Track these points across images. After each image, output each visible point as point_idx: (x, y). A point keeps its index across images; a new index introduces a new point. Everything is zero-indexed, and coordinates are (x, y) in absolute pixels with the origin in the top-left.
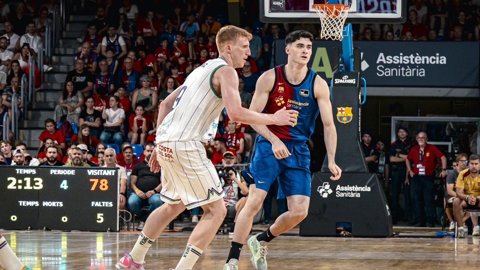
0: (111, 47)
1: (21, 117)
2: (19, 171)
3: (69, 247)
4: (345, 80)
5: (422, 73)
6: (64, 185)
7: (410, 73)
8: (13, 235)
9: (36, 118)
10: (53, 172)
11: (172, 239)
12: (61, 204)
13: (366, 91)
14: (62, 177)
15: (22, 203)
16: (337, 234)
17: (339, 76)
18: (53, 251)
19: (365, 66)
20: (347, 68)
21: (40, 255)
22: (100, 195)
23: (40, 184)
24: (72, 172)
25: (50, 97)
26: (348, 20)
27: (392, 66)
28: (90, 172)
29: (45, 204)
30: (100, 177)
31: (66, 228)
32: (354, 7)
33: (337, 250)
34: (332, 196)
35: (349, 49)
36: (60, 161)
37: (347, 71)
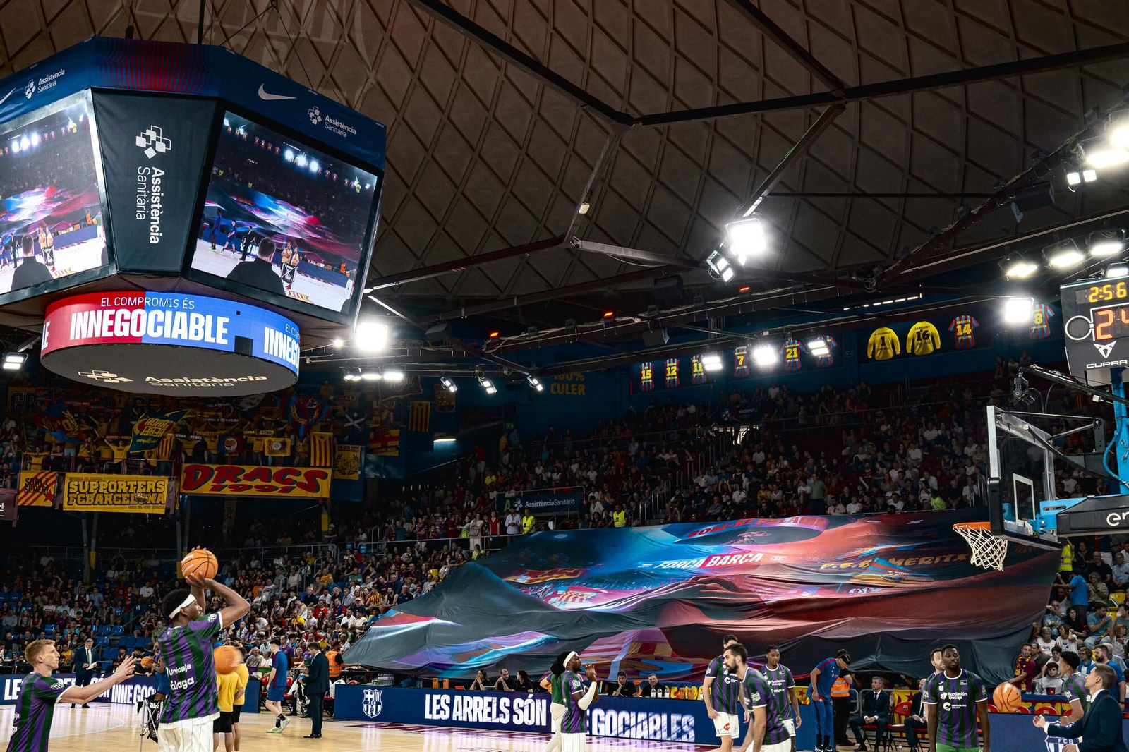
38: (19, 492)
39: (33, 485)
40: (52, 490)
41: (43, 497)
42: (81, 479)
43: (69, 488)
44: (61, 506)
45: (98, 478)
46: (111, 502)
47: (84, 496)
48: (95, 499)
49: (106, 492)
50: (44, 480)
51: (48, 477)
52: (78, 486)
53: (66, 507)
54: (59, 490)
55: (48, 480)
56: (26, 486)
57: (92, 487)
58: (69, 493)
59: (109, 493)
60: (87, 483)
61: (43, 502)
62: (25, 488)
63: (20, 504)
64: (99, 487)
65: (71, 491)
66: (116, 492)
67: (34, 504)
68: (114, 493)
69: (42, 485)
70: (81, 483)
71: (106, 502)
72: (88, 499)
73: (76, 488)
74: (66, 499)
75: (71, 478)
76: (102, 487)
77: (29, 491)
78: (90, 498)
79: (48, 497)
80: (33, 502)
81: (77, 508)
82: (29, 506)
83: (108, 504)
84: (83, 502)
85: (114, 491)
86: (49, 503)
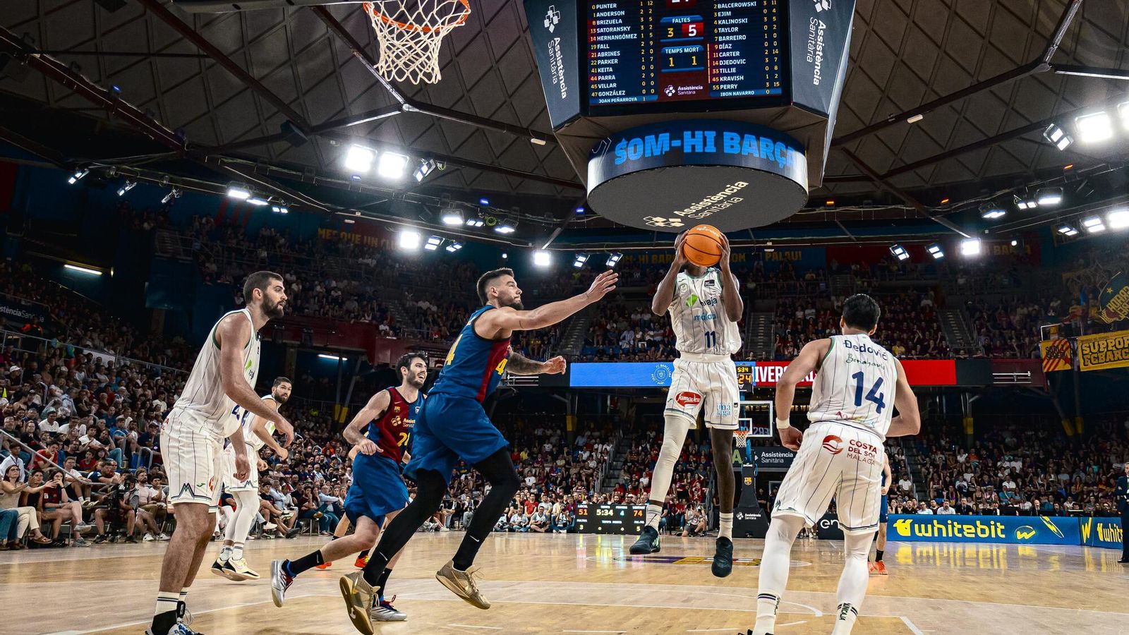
0: (644, 449)
1: (603, 482)
2: (602, 507)
3: (624, 543)
4: (748, 465)
5: (782, 461)
6: (622, 513)
7: (777, 461)
8: (599, 536)
9: (610, 482)
10: (617, 507)
11: (671, 539)
12: (620, 522)
13: (757, 470)
14: (620, 510)
15: (604, 522)
16: (746, 537)
17: (745, 463)
18: (617, 545)
19: (756, 458)
20: (748, 459)
21: (611, 547)
22: (639, 518)
23: (611, 513)
24: (626, 508)
25: (616, 473)
26: (748, 438)
27: (768, 458)
28: (634, 508)
29: (614, 522)
30: (639, 510)
31: (623, 533)
32: (751, 432)
33: (746, 545)
34: (743, 519)
35: (749, 450)
36: (619, 503)
37: (748, 461)
38: (1043, 361)
39: (1052, 353)
40: (1068, 354)
41: (1062, 362)
42: (1090, 340)
43: (1082, 350)
44: (1079, 367)
45: (1104, 338)
46: (1121, 358)
47: (1096, 355)
48: (1106, 357)
49: (1114, 349)
50: (1060, 347)
51: (1063, 343)
52: (1090, 347)
53: (1083, 368)
54: (1075, 353)
55: (1063, 346)
56: (1047, 354)
57: (1102, 346)
58: (1083, 355)
59: (1118, 349)
60: (1096, 343)
61: (1062, 366)
62: (1046, 356)
63: (1045, 371)
64: (1107, 346)
65: (1085, 352)
66: (1124, 348)
67: (1056, 369)
68: (1122, 349)
69: (1059, 352)
70: (1091, 344)
71: (1116, 359)
72: (1100, 358)
73: (1088, 349)
74: (1082, 361)
75: (1082, 341)
76: (1110, 345)
77: (1050, 358)
78: (1101, 356)
79: (1067, 361)
80: (1056, 366)
81: (1092, 367)
82: (1053, 372)
83: (1119, 360)
84: (1096, 361)
85: (1121, 346)
86: (1068, 367)
